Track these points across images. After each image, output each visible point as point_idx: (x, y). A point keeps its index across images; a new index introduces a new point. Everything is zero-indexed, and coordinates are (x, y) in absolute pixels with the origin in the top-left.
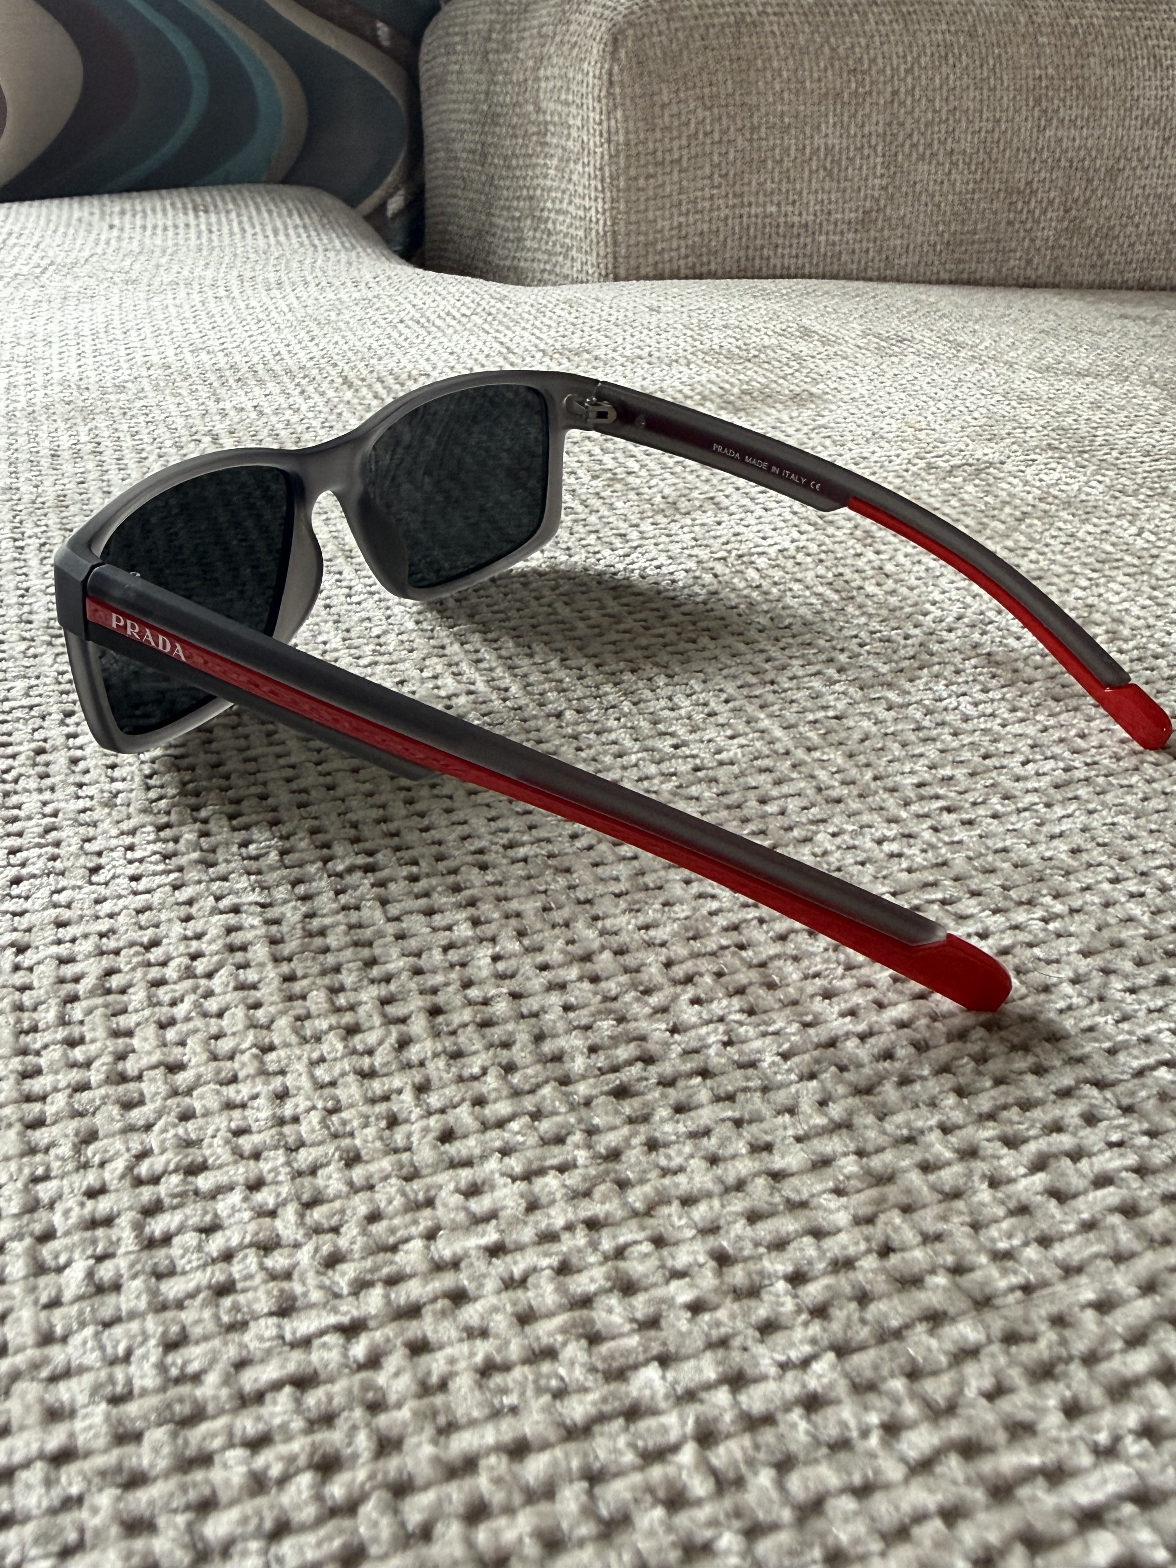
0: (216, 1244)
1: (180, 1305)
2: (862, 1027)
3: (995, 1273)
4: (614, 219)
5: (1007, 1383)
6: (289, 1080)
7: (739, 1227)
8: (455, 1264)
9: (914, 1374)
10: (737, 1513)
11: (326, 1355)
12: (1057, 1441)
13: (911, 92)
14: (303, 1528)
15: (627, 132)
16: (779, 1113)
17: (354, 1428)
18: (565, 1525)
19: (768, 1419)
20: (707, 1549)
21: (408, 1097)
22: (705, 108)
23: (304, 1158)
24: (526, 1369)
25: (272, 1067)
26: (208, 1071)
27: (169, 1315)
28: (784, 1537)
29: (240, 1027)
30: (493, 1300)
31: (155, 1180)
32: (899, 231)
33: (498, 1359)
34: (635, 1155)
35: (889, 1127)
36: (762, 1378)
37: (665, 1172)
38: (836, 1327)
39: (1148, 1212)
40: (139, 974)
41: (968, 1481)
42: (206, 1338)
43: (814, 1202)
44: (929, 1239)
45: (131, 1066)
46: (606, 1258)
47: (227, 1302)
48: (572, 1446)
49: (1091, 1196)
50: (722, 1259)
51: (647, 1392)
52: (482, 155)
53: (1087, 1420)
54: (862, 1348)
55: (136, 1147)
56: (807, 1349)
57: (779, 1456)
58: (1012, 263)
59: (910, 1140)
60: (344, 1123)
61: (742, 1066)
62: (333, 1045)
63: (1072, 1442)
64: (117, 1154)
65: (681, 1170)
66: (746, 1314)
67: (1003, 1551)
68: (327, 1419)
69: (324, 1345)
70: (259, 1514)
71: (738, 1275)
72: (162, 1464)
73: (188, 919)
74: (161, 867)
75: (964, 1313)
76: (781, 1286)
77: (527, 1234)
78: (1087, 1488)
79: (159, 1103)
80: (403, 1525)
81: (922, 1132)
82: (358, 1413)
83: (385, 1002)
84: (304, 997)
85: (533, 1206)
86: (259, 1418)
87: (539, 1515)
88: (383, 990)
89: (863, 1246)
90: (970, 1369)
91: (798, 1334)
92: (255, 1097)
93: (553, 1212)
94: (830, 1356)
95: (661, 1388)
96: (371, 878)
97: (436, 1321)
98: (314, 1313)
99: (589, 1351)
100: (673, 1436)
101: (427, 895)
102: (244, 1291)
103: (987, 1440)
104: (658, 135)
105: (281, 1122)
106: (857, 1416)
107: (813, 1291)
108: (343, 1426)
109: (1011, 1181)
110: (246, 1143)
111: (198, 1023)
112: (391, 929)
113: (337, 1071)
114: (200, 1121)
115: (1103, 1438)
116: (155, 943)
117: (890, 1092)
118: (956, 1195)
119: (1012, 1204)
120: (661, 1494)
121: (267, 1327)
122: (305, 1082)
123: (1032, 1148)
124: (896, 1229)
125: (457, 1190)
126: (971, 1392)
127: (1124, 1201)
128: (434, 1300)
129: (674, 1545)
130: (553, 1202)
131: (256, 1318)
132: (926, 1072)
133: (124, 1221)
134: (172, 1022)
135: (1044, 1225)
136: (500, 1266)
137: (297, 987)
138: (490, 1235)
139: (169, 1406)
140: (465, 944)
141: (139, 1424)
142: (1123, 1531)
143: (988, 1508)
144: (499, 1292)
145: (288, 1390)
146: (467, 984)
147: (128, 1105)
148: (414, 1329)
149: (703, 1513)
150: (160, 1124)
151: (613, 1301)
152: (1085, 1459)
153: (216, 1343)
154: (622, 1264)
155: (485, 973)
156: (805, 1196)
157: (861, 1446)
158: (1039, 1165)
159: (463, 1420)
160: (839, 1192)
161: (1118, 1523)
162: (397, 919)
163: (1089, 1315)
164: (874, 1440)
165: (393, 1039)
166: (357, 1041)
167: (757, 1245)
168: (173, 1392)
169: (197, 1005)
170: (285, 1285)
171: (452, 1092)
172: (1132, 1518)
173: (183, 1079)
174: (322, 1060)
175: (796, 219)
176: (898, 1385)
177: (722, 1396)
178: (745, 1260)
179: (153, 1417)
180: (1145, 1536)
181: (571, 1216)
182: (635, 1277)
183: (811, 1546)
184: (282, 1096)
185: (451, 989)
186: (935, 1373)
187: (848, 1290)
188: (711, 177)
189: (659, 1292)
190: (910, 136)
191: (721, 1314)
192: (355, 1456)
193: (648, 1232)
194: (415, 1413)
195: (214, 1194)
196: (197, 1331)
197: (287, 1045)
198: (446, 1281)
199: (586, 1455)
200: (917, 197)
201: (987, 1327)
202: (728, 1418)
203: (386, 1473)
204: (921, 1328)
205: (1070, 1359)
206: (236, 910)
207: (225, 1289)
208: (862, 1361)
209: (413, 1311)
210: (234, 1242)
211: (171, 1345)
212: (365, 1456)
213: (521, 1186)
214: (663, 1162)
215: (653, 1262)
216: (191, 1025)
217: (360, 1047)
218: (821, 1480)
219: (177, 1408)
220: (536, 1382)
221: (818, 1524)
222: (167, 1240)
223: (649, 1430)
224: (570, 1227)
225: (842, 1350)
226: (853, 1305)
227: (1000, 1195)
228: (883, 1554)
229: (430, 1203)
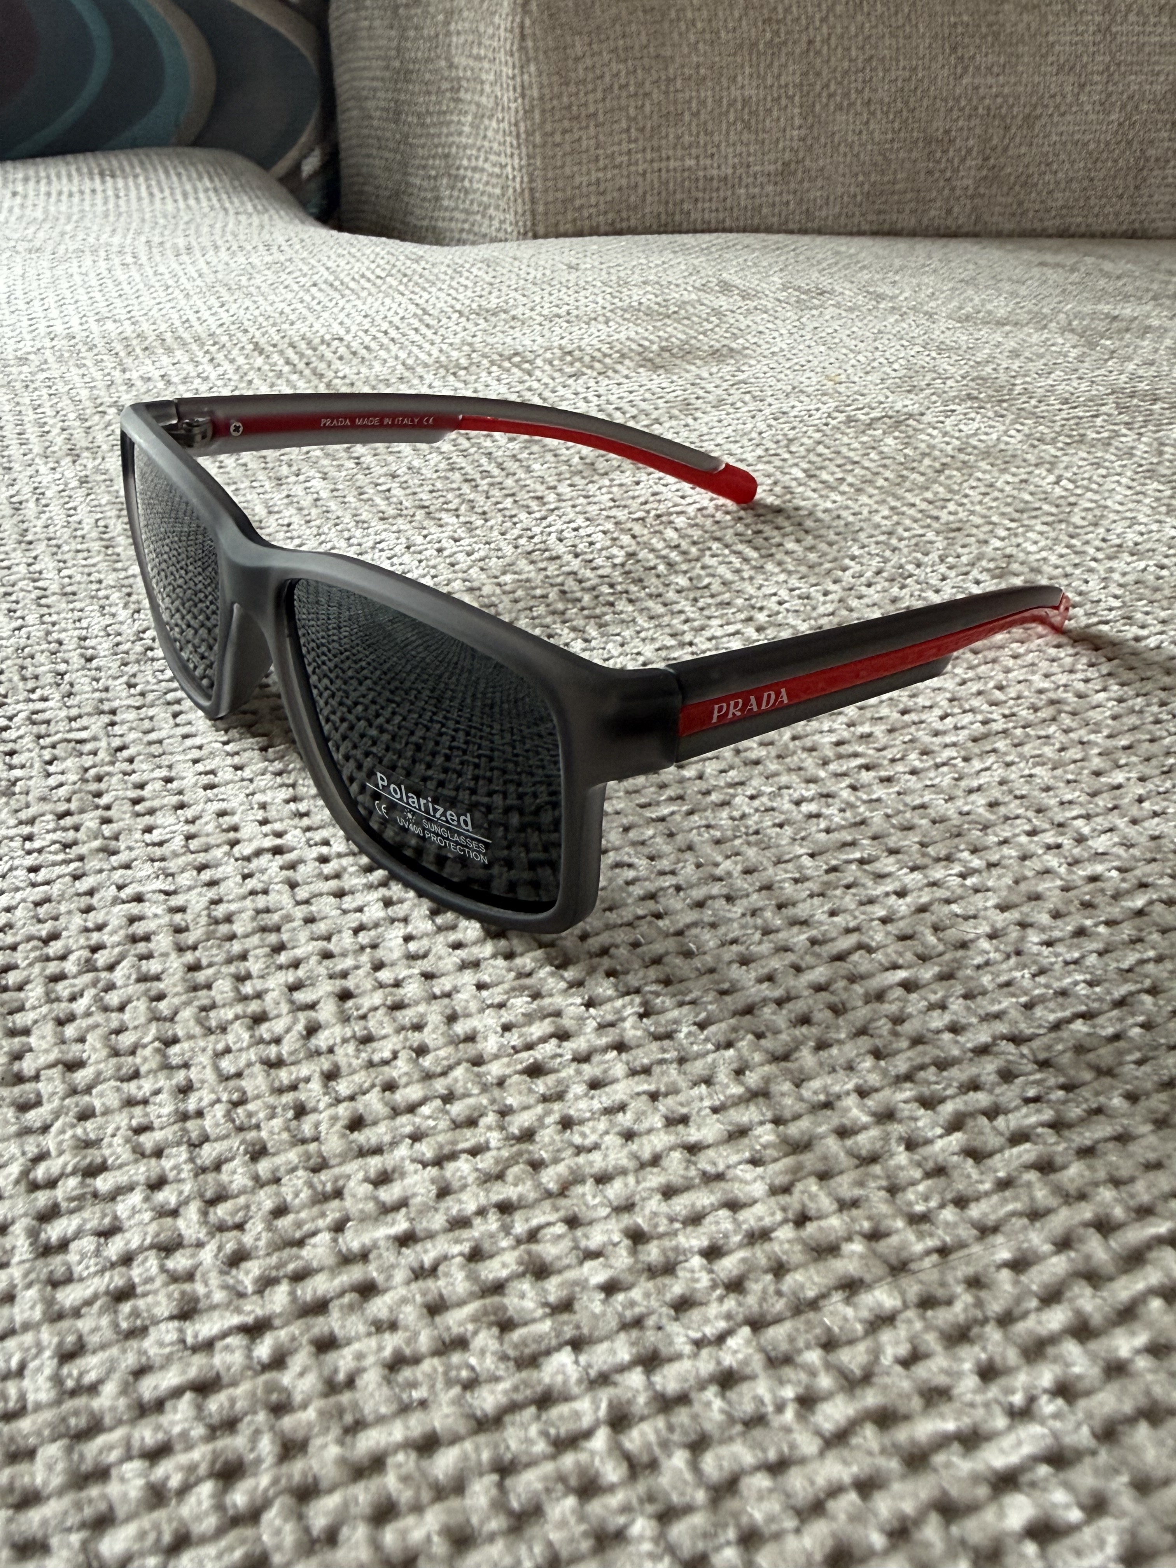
0: (115, 1247)
1: (76, 1313)
2: (778, 993)
3: (911, 1237)
4: (531, 175)
5: (922, 1348)
6: (193, 1074)
7: (655, 1204)
8: (364, 1256)
9: (829, 1344)
10: (651, 1498)
11: (228, 1358)
12: (972, 1405)
13: (827, 41)
14: (204, 1540)
15: (541, 87)
16: (695, 1084)
17: (257, 1433)
18: (475, 1520)
19: (683, 1399)
20: (619, 1536)
21: (315, 1086)
22: (619, 61)
23: (208, 1153)
24: (436, 1361)
25: (175, 1061)
26: (109, 1067)
27: (65, 1324)
28: (698, 1520)
29: (142, 1020)
30: (402, 1291)
31: (52, 1184)
32: (819, 183)
33: (408, 1352)
34: (548, 1135)
35: (806, 1093)
36: (678, 1357)
37: (579, 1150)
38: (751, 1300)
39: (1064, 1167)
40: (37, 969)
41: (883, 1451)
42: (103, 1347)
43: (730, 1174)
44: (845, 1205)
45: (27, 1065)
46: (519, 1242)
47: (126, 1308)
48: (482, 1439)
49: (1007, 1154)
50: (637, 1237)
51: (560, 1379)
52: (396, 114)
53: (1003, 1381)
54: (778, 1320)
55: (32, 1150)
56: (722, 1325)
57: (693, 1437)
58: (933, 213)
59: (827, 1105)
60: (250, 1115)
61: (657, 1037)
62: (238, 1035)
63: (987, 1405)
64: (12, 1158)
65: (596, 1147)
66: (660, 1292)
67: (918, 1521)
68: (230, 1425)
69: (227, 1348)
70: (157, 1527)
71: (653, 1253)
72: (56, 1481)
73: (88, 910)
74: (61, 857)
75: (880, 1280)
76: (697, 1261)
77: (438, 1221)
78: (1002, 1451)
79: (56, 1103)
80: (307, 1530)
81: (839, 1097)
82: (261, 1417)
83: (294, 988)
84: (209, 987)
85: (444, 1192)
86: (158, 1428)
87: (449, 1512)
88: (290, 977)
89: (779, 1216)
90: (886, 1336)
91: (713, 1310)
92: (157, 1092)
93: (464, 1196)
94: (746, 1331)
95: (573, 1373)
96: (279, 860)
97: (343, 1318)
98: (216, 1314)
99: (501, 1339)
100: (586, 1422)
101: (337, 876)
102: (145, 1295)
103: (903, 1409)
104: (572, 89)
105: (184, 1117)
106: (772, 1391)
107: (728, 1265)
108: (245, 1430)
109: (928, 1142)
110: (148, 1141)
111: (99, 1018)
112: (300, 912)
113: (242, 1062)
114: (99, 1120)
115: (1018, 1399)
116: (54, 936)
117: (807, 1058)
118: (873, 1159)
119: (930, 1165)
120: (573, 1482)
121: (168, 1332)
122: (210, 1075)
123: (948, 1109)
124: (813, 1197)
125: (367, 1180)
126: (887, 1360)
127: (1040, 1157)
128: (342, 1294)
129: (585, 1534)
130: (464, 1187)
131: (156, 1322)
132: (843, 1036)
133: (18, 1229)
134: (71, 1018)
135: (960, 1186)
136: (410, 1256)
137: (201, 977)
138: (400, 1224)
139: (64, 1420)
140: (376, 925)
141: (32, 1441)
142: (1037, 1494)
143: (903, 1477)
144: (408, 1283)
145: (188, 1396)
146: (378, 966)
147: (24, 1107)
148: (320, 1326)
149: (615, 1500)
150: (58, 1125)
151: (525, 1285)
152: (1000, 1422)
153: (114, 1351)
154: (534, 1247)
155: (397, 954)
156: (721, 1167)
157: (776, 1421)
158: (956, 1125)
159: (370, 1418)
160: (755, 1162)
161: (1033, 1485)
162: (307, 902)
163: (1005, 1275)
164: (789, 1415)
165: (300, 1027)
166: (264, 1030)
167: (672, 1220)
168: (70, 1405)
169: (97, 999)
170: (187, 1287)
171: (361, 1078)
172: (1046, 1480)
173: (81, 1077)
174: (228, 1050)
175: (715, 172)
176: (813, 1357)
177: (636, 1378)
178: (660, 1236)
179: (46, 1433)
180: (1059, 1496)
181: (483, 1200)
182: (548, 1259)
183: (725, 1526)
184: (186, 1090)
185: (361, 972)
186: (851, 1342)
187: (763, 1262)
188: (628, 130)
189: (571, 1275)
190: (827, 86)
191: (636, 1294)
192: (258, 1461)
193: (562, 1213)
194: (321, 1413)
195: (114, 1196)
196: (94, 1340)
197: (191, 1037)
198: (355, 1274)
199: (496, 1446)
200: (836, 148)
201: (903, 1294)
202: (641, 1400)
203: (290, 1477)
204: (837, 1297)
205: (985, 1321)
206: (139, 899)
207: (125, 1294)
208: (777, 1334)
209: (320, 1307)
210: (134, 1245)
211: (66, 1356)
212: (269, 1461)
213: (433, 1171)
214: (577, 1140)
215: (567, 1243)
216: (90, 1021)
217: (267, 1036)
218: (735, 1457)
219: (73, 1421)
220: (446, 1373)
221: (731, 1504)
222: (63, 1245)
223: (561, 1417)
224: (481, 1212)
225: (757, 1324)
226: (769, 1277)
227: (917, 1157)
228: (798, 1531)
229: (338, 1194)
